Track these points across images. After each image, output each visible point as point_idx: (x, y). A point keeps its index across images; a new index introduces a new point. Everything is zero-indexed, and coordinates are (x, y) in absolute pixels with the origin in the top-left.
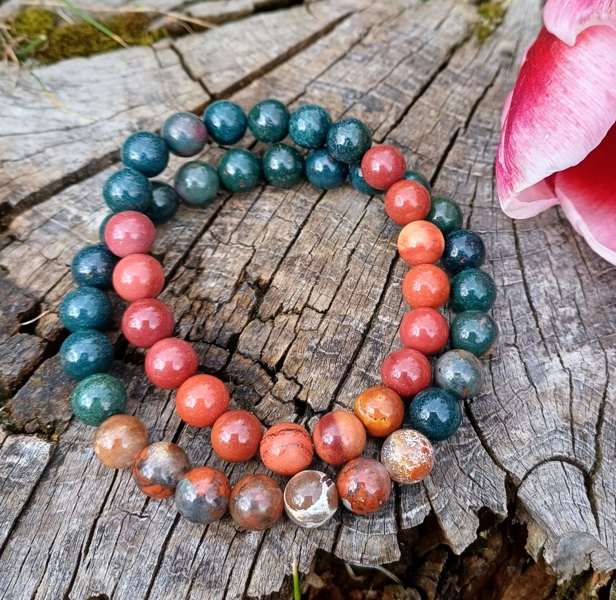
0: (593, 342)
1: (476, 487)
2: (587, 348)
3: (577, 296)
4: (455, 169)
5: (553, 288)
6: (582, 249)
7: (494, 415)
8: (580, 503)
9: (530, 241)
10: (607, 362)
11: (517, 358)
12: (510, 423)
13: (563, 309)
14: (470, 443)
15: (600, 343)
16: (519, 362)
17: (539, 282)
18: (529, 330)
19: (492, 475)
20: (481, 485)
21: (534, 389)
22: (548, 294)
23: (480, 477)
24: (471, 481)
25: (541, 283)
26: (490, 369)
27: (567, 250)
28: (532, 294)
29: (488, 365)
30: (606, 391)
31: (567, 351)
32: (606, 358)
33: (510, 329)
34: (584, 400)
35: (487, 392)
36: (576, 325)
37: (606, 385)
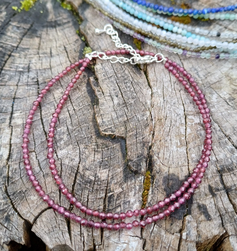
0: (74, 143)
1: (8, 231)
2: (71, 146)
3: (67, 121)
4: (9, 69)
6: (71, 98)
7: (19, 191)
8: (62, 229)
10: (80, 152)
11: (34, 158)
12: (27, 193)
13: (60, 129)
14: (6, 208)
15: (78, 143)
16: (35, 160)
17: (48, 118)
18: (42, 142)
19: (16, 223)
20: (10, 229)
21: (42, 172)
23: (10, 225)
24: (5, 229)
26: (20, 166)
28: (45, 124)
29: (19, 165)
30: (79, 166)
31: (60, 149)
32: (80, 150)
33: (33, 143)
34: (67, 173)
35: (17, 179)
36: (66, 136)
37: (79, 163)
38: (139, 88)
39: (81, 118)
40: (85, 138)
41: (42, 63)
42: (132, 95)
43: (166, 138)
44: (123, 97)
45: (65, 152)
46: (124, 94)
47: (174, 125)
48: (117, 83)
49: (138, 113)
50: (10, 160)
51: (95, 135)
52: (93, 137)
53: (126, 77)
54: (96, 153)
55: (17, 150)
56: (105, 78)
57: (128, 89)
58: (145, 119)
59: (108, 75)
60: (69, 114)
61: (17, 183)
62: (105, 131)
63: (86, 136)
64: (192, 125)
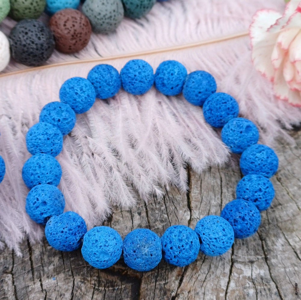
38: (174, 207)
42: (162, 216)
43: (199, 290)
46: (150, 212)
47: (213, 273)
57: (158, 206)
64: (239, 277)
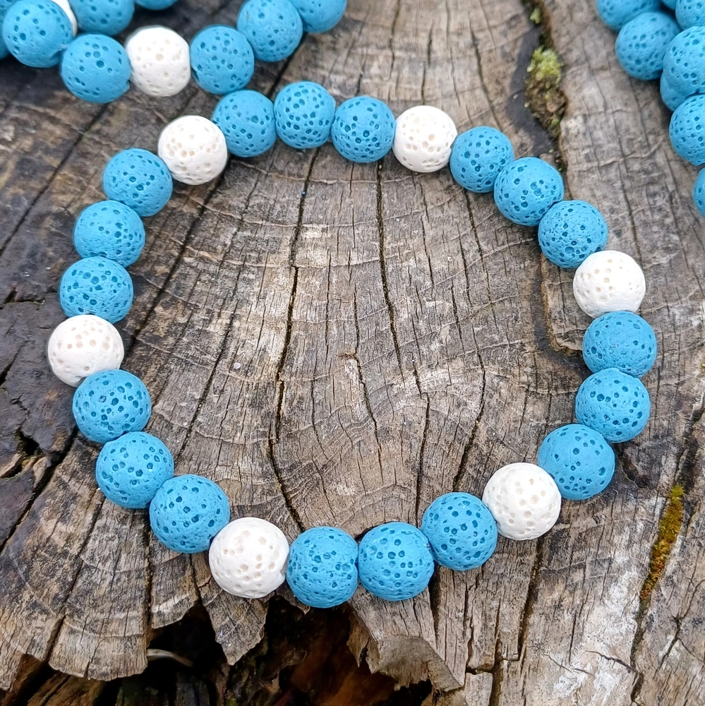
0: (469, 354)
2: (459, 364)
3: (456, 282)
5: (423, 271)
6: (473, 212)
7: (307, 462)
9: (398, 197)
10: (484, 385)
11: (354, 376)
12: (330, 474)
13: (431, 304)
14: (269, 503)
15: (480, 357)
16: (356, 382)
17: (402, 261)
18: (378, 334)
21: (373, 423)
22: (413, 280)
25: (405, 264)
26: (312, 392)
27: (451, 213)
28: (389, 280)
29: (310, 387)
30: (476, 427)
31: (429, 366)
32: (484, 378)
33: (352, 332)
34: (442, 442)
35: (302, 428)
36: (448, 327)
37: (478, 419)
39: (496, 280)
40: (504, 346)
41: (398, 81)
44: (635, 239)
45: (441, 376)
48: (625, 191)
49: (677, 300)
50: (286, 368)
51: (535, 342)
52: (528, 348)
53: (655, 175)
54: (530, 398)
55: (306, 342)
56: (589, 165)
58: (696, 323)
59: (599, 157)
60: (465, 260)
61: (303, 440)
62: (566, 336)
63: (505, 341)
